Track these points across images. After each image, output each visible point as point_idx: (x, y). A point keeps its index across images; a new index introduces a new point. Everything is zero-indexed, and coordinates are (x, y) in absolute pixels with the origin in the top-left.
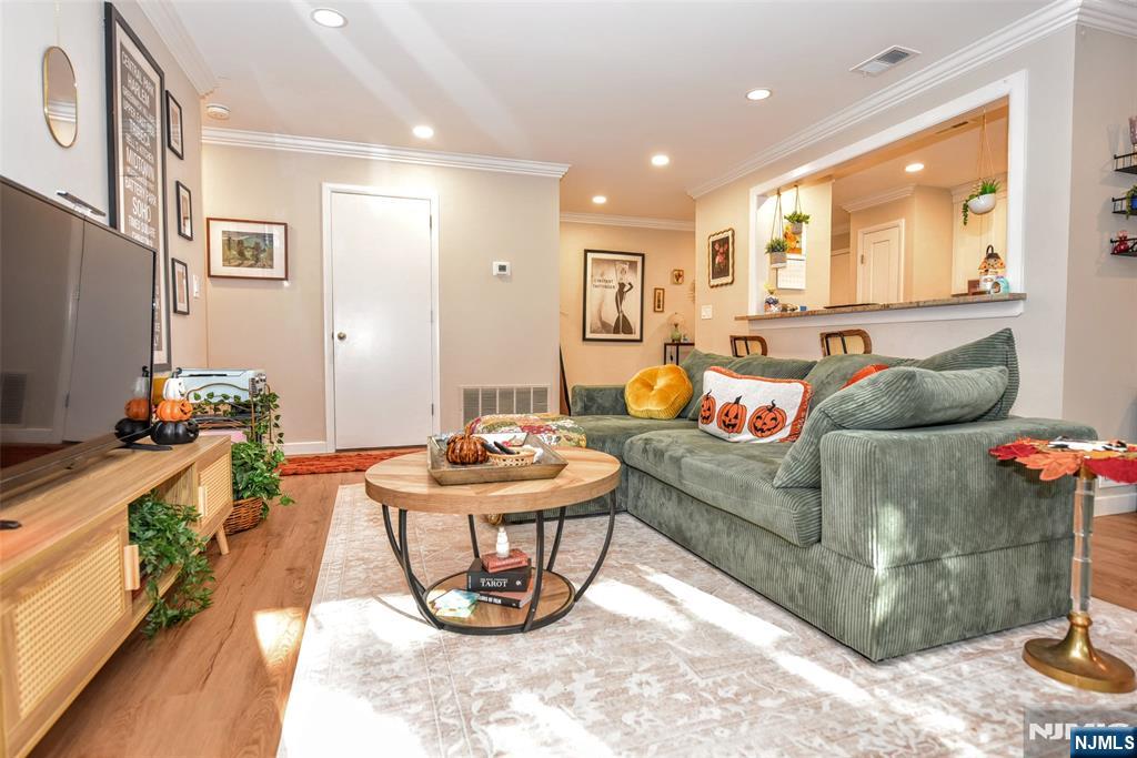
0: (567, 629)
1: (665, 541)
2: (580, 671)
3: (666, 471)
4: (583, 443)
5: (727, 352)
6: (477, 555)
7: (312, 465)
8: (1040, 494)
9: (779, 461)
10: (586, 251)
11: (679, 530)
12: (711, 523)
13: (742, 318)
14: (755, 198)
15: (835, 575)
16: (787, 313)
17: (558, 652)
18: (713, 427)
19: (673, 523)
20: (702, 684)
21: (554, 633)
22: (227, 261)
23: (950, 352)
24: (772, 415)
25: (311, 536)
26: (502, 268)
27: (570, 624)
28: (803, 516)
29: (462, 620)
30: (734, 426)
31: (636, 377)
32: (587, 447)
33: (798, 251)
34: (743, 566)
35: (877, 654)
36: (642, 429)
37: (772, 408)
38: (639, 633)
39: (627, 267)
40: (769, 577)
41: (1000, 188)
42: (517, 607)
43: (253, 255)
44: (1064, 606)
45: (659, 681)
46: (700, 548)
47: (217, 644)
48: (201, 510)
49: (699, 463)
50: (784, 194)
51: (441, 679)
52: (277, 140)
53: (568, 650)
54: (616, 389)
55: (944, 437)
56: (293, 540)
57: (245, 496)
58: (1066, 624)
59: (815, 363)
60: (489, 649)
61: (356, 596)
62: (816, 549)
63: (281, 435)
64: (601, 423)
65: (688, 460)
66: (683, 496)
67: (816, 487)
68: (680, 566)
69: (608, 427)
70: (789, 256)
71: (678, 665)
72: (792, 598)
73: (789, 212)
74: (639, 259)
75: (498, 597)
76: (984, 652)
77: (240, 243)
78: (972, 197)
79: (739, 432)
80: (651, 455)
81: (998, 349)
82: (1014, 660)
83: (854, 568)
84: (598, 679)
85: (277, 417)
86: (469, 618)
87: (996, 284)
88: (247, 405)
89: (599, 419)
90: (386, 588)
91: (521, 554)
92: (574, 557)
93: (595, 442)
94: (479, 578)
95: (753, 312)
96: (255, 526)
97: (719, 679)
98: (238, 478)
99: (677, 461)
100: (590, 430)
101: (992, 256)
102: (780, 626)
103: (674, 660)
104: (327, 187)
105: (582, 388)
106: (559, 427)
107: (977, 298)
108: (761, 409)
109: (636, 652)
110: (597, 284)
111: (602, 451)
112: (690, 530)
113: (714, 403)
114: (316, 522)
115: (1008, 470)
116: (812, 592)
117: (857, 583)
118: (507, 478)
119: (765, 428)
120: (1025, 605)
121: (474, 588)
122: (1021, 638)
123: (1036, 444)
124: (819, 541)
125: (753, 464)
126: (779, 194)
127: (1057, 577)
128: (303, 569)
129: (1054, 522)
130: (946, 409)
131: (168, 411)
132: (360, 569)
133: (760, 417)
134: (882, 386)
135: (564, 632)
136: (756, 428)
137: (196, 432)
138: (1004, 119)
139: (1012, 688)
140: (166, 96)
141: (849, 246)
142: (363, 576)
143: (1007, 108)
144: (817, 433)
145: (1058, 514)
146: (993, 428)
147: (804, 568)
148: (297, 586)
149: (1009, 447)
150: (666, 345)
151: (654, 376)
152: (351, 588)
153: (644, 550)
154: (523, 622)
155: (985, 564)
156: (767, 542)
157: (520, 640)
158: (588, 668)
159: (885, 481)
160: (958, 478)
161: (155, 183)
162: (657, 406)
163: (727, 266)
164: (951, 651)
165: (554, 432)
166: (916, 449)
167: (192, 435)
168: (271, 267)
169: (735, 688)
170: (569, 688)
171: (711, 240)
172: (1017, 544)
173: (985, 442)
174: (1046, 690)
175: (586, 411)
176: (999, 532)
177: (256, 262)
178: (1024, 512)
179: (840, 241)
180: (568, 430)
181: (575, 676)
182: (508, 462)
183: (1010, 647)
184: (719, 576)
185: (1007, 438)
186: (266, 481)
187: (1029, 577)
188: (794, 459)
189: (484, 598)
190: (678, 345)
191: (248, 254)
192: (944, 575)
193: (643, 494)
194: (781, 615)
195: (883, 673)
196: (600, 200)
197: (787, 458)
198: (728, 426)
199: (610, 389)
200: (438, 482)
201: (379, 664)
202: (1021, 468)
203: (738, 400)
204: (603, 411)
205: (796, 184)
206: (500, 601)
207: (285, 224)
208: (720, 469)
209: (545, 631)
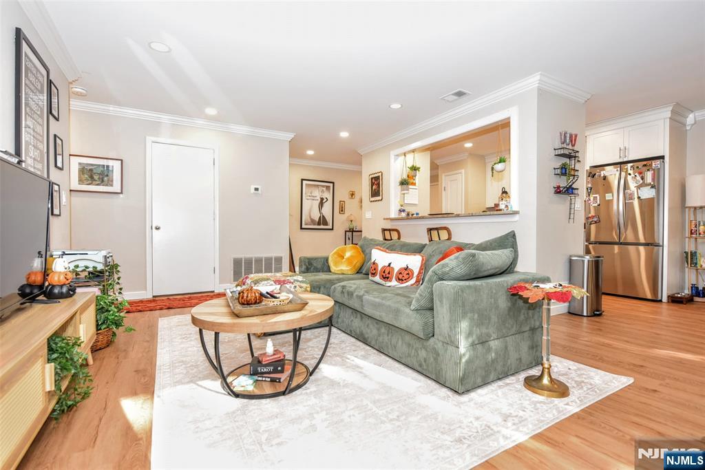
0: (308, 391)
1: (354, 340)
2: (318, 413)
3: (354, 303)
4: (309, 289)
5: (381, 238)
6: (253, 355)
7: (139, 306)
8: (529, 309)
9: (412, 296)
10: (302, 180)
11: (362, 334)
12: (378, 330)
13: (387, 219)
14: (393, 157)
15: (441, 352)
16: (410, 217)
17: (305, 404)
18: (377, 279)
19: (358, 331)
20: (380, 412)
21: (301, 394)
22: (81, 181)
23: (488, 241)
24: (407, 272)
25: (147, 350)
26: (256, 189)
27: (309, 389)
28: (426, 324)
29: (249, 392)
30: (388, 278)
31: (333, 252)
32: (311, 291)
33: (414, 184)
34: (396, 351)
35: (461, 390)
36: (340, 280)
37: (406, 269)
38: (346, 390)
39: (325, 189)
40: (409, 355)
41: (507, 160)
42: (280, 382)
43: (99, 178)
44: (540, 359)
45: (359, 414)
46: (373, 343)
47: (98, 419)
48: (82, 339)
49: (372, 299)
50: (407, 156)
51: (242, 425)
52: (111, 109)
53: (309, 403)
54: (324, 258)
55: (488, 283)
56: (135, 354)
57: (103, 328)
58: (540, 368)
59: (426, 245)
60: (266, 406)
61: (182, 384)
62: (432, 340)
63: (121, 289)
64: (317, 277)
65: (367, 297)
66: (363, 315)
67: (432, 309)
68: (363, 353)
69: (322, 280)
70: (410, 187)
71: (367, 405)
72: (421, 365)
73: (410, 166)
74: (331, 185)
75: (268, 377)
76: (508, 384)
77: (91, 170)
78: (495, 164)
79: (390, 281)
80: (346, 295)
81: (509, 241)
82: (520, 387)
83: (450, 348)
84: (328, 416)
85: (119, 278)
86: (253, 391)
87: (507, 206)
88: (102, 272)
89: (315, 275)
90: (200, 378)
91: (280, 352)
92: (307, 352)
93: (315, 288)
94: (256, 368)
95: (393, 216)
96: (108, 346)
97: (389, 409)
98: (98, 317)
99: (360, 298)
100: (312, 281)
101: (505, 192)
102: (416, 380)
103: (365, 402)
104: (149, 139)
105: (305, 258)
106: (295, 280)
107: (499, 212)
108: (401, 269)
109: (345, 400)
110: (308, 198)
111: (319, 293)
112: (367, 333)
113: (377, 266)
114: (148, 341)
115: (515, 297)
116: (430, 362)
117: (451, 356)
118: (276, 312)
119: (403, 278)
120: (524, 361)
121: (255, 373)
122: (523, 376)
123: (526, 285)
124: (433, 336)
125: (400, 298)
126: (405, 155)
127: (537, 346)
128: (145, 370)
129: (535, 320)
130: (488, 270)
131: (56, 279)
132: (181, 368)
133: (400, 273)
134: (461, 259)
135: (307, 393)
136: (399, 279)
137: (74, 291)
138: (508, 128)
139: (520, 400)
140: (50, 83)
141: (438, 181)
142: (185, 372)
143: (509, 122)
144: (431, 282)
145: (536, 317)
146: (509, 278)
147: (426, 350)
148: (143, 381)
149: (515, 287)
150: (346, 232)
151: (344, 251)
152: (178, 379)
153: (343, 345)
154: (284, 390)
155: (506, 342)
156: (407, 338)
157: (282, 400)
158: (322, 411)
159: (463, 305)
160: (495, 303)
161: (43, 136)
162: (347, 267)
163: (379, 191)
164: (493, 385)
165: (292, 283)
166: (476, 289)
167: (72, 293)
168: (112, 185)
169: (397, 413)
170: (313, 422)
171: (371, 176)
172: (519, 332)
173: (505, 285)
174: (534, 399)
175: (307, 270)
176: (512, 327)
177: (102, 182)
178: (522, 317)
179: (434, 179)
180: (300, 282)
181: (315, 415)
182: (275, 303)
183: (518, 381)
184: (384, 357)
185: (514, 283)
186: (116, 318)
187: (525, 346)
188: (421, 295)
189: (260, 379)
190: (353, 231)
191: (96, 177)
192: (489, 350)
193: (341, 315)
194: (415, 375)
195: (465, 398)
196: (310, 152)
197: (417, 295)
198: (384, 278)
199: (321, 258)
200: (237, 316)
201: (204, 421)
202: (521, 297)
203: (390, 264)
204: (317, 270)
205: (413, 151)
206: (269, 379)
207: (122, 160)
208: (384, 301)
209: (296, 394)
